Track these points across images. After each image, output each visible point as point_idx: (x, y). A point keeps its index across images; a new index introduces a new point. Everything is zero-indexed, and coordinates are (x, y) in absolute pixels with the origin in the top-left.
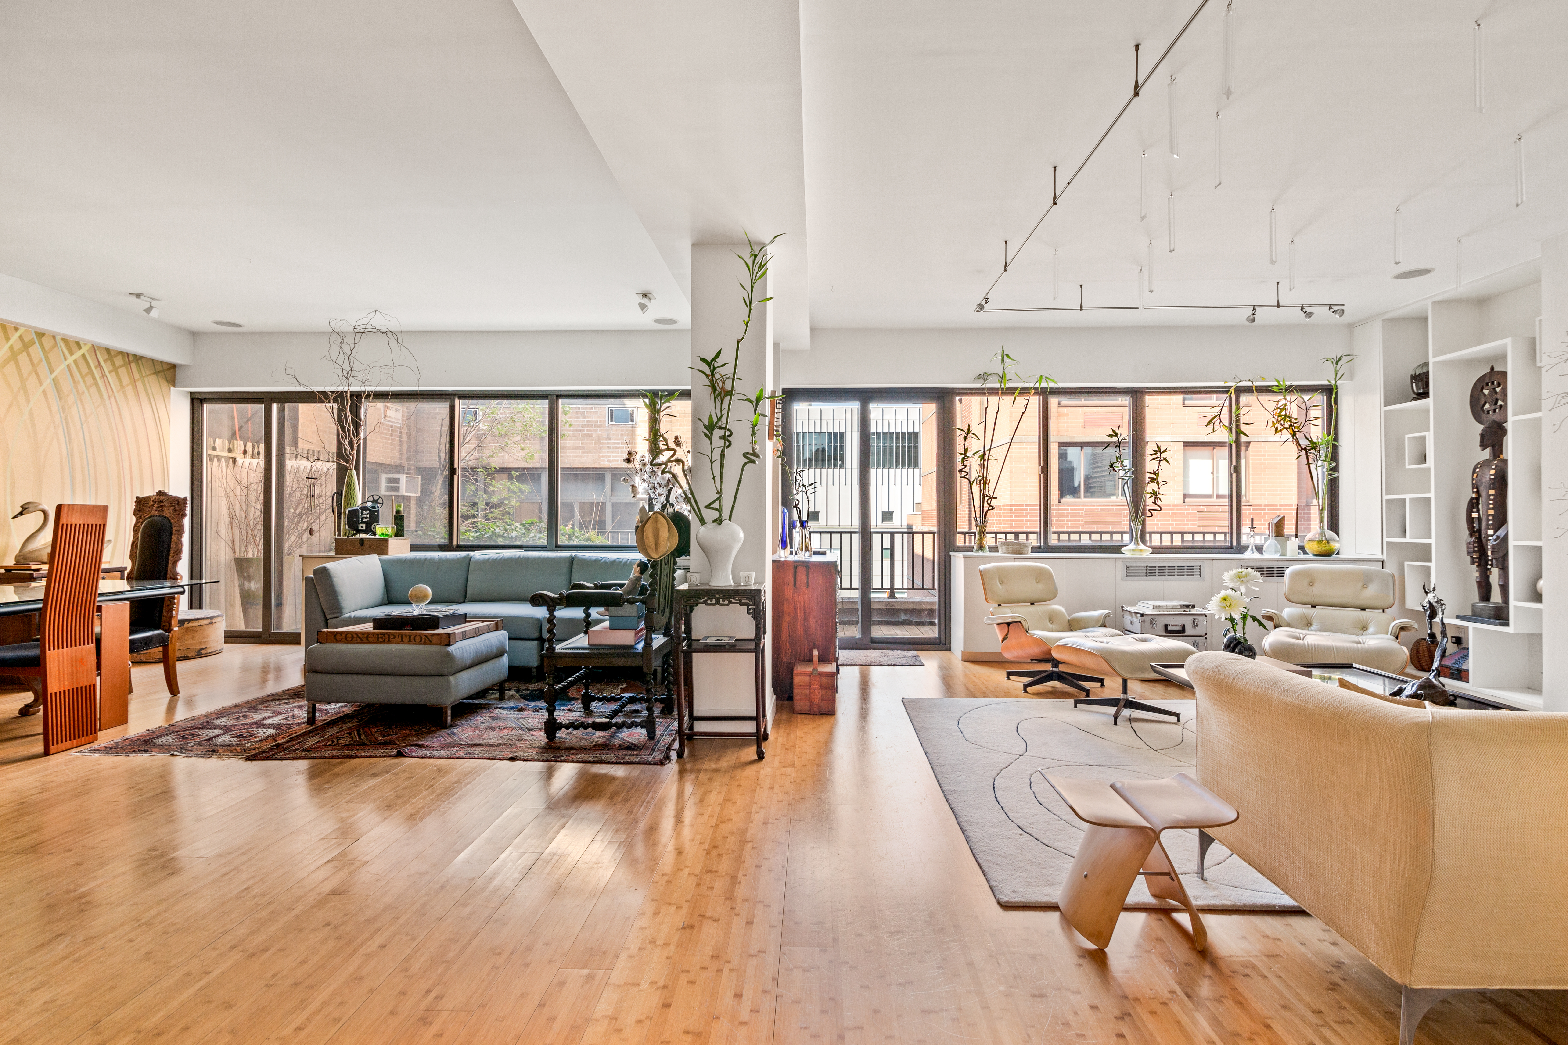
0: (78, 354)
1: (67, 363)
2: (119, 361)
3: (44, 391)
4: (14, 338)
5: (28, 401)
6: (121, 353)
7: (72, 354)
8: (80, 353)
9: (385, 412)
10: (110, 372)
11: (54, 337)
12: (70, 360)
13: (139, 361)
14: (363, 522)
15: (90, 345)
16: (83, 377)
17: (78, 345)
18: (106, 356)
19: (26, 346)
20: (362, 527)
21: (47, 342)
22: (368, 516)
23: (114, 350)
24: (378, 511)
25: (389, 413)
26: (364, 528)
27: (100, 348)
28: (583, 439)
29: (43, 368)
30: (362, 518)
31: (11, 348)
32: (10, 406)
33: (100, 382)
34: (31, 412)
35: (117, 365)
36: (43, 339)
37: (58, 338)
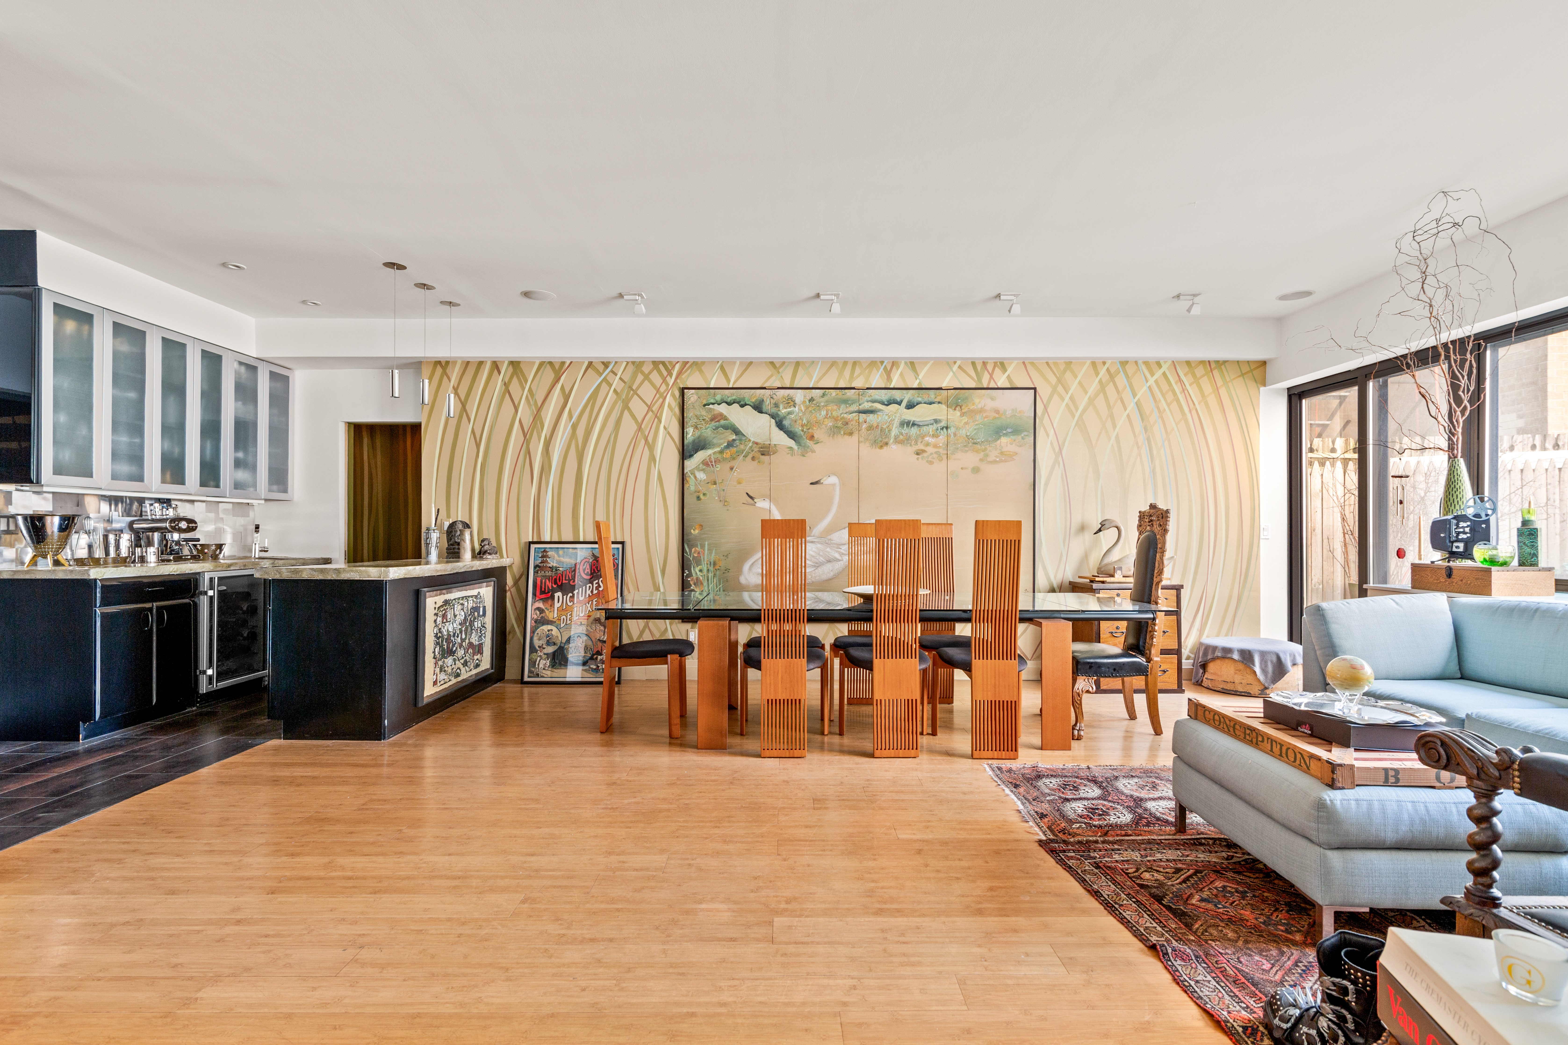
0: (1159, 374)
1: (1148, 384)
2: (1199, 371)
3: (1128, 416)
4: (1103, 371)
5: (1114, 426)
6: (1202, 362)
7: (1152, 374)
8: (1160, 372)
10: (1190, 385)
11: (1136, 362)
12: (1151, 381)
13: (1223, 367)
14: (1458, 541)
15: (1170, 362)
16: (1163, 395)
17: (1159, 364)
18: (1187, 369)
19: (1111, 376)
20: (1457, 547)
21: (1130, 369)
22: (1467, 530)
23: (1195, 361)
24: (1487, 522)
26: (1461, 549)
27: (1180, 362)
29: (1127, 394)
30: (1458, 533)
31: (1100, 382)
32: (1100, 433)
33: (1181, 397)
34: (1117, 437)
35: (1198, 375)
36: (1127, 367)
37: (1140, 362)
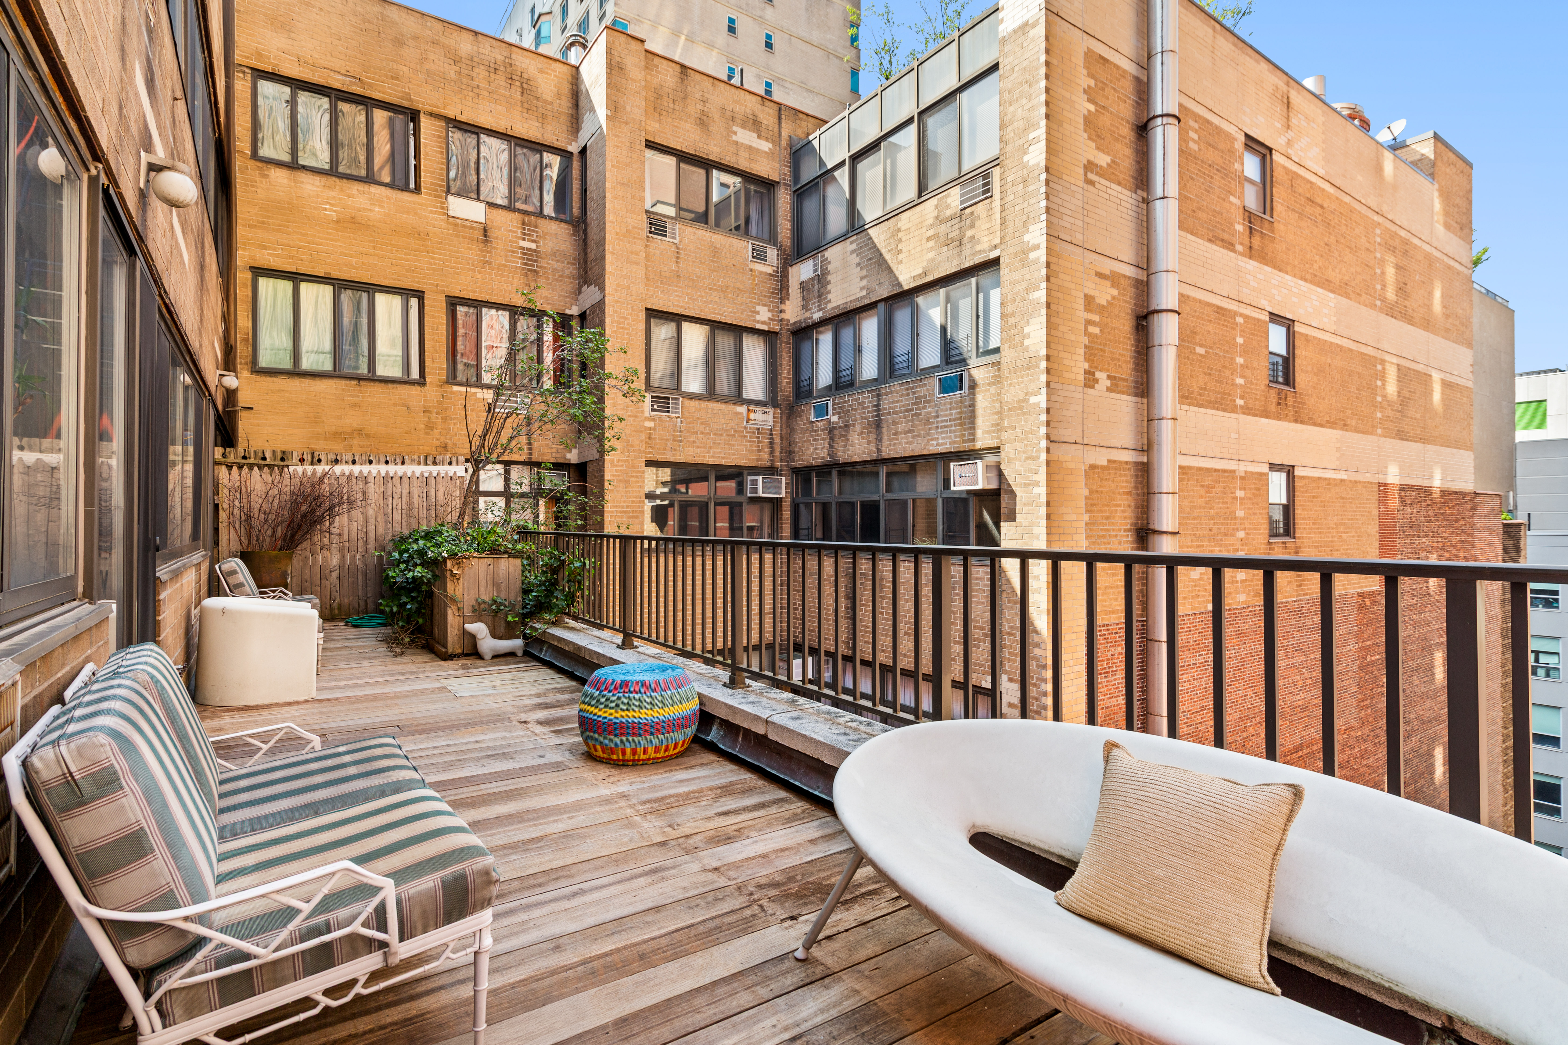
9: (748, 415)
25: (752, 416)
28: (913, 421)
